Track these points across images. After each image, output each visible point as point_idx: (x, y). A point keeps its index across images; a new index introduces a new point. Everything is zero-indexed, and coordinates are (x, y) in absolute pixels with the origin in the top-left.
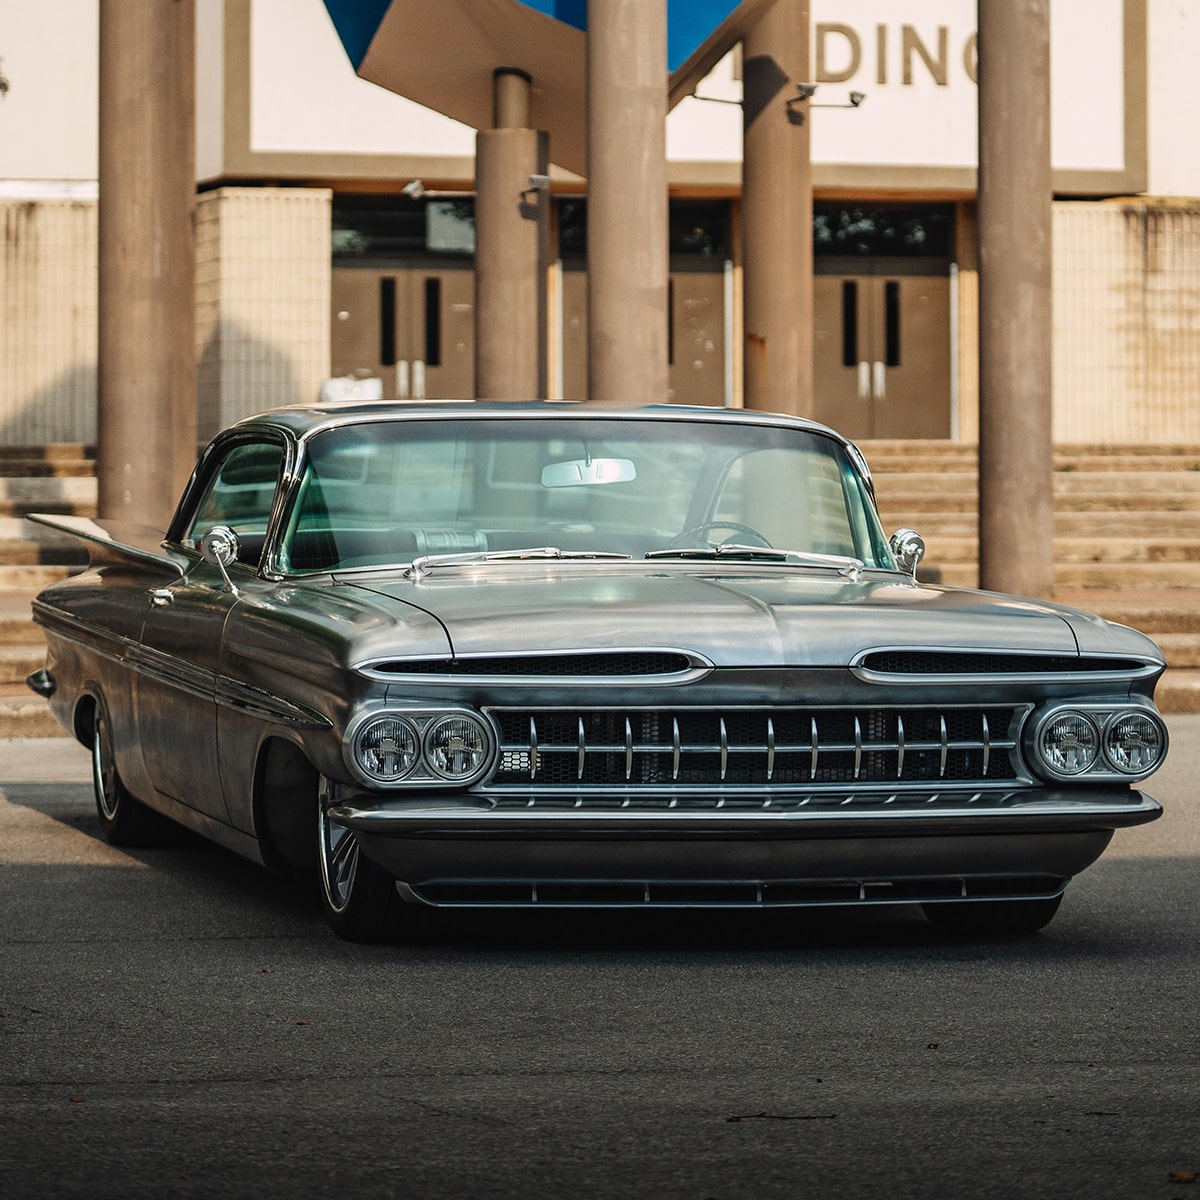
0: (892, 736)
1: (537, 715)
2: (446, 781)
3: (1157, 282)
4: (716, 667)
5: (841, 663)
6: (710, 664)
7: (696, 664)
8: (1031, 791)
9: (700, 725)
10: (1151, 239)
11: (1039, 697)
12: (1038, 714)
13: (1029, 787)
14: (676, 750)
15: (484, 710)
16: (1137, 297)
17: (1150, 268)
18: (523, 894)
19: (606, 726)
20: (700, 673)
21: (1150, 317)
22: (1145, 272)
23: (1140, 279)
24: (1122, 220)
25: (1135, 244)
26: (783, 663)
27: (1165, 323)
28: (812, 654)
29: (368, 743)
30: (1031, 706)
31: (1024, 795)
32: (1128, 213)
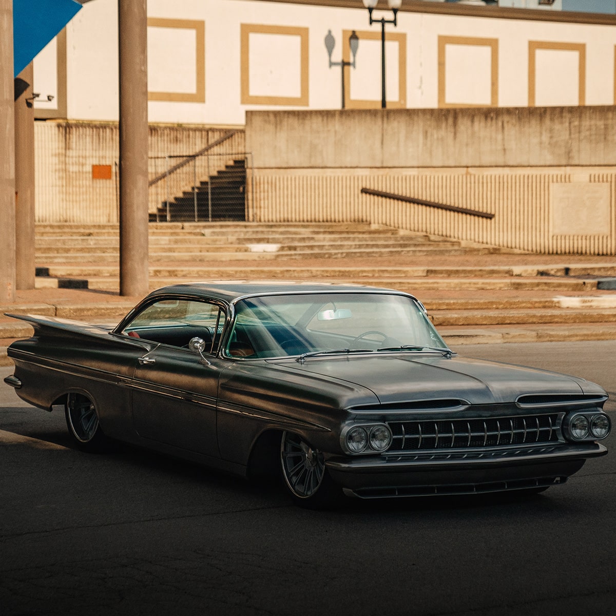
0: (522, 427)
1: (404, 424)
2: (376, 451)
3: (70, 153)
4: (472, 405)
5: (512, 402)
6: (470, 403)
7: (464, 403)
8: (563, 446)
9: (461, 426)
10: (68, 136)
11: (568, 410)
12: (568, 417)
13: (563, 444)
14: (453, 435)
15: (387, 423)
16: (62, 159)
17: (67, 147)
18: (392, 492)
19: (428, 427)
20: (467, 406)
21: (67, 166)
22: (66, 149)
23: (64, 151)
24: (57, 129)
25: (62, 138)
26: (495, 402)
27: (73, 169)
28: (503, 398)
29: (350, 438)
30: (565, 413)
31: (561, 448)
32: (59, 126)
